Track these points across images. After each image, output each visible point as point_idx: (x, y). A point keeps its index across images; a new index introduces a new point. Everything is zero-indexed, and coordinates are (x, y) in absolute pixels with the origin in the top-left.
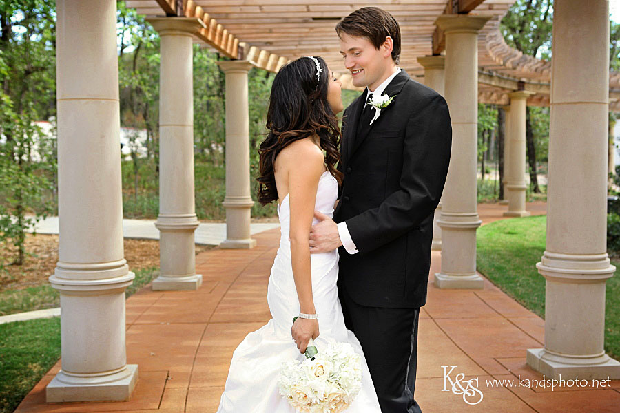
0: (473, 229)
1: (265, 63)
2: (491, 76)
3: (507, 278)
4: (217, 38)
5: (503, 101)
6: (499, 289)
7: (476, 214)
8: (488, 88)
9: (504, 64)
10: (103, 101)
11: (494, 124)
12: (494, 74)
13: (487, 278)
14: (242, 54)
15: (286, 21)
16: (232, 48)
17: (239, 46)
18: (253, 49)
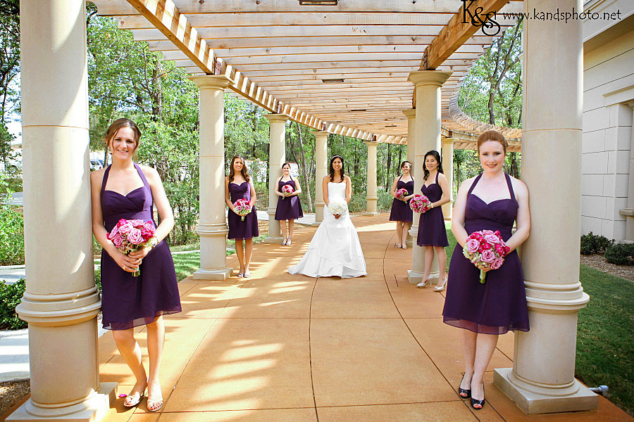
15: (339, 112)
16: (317, 125)
17: (322, 124)
18: (331, 125)
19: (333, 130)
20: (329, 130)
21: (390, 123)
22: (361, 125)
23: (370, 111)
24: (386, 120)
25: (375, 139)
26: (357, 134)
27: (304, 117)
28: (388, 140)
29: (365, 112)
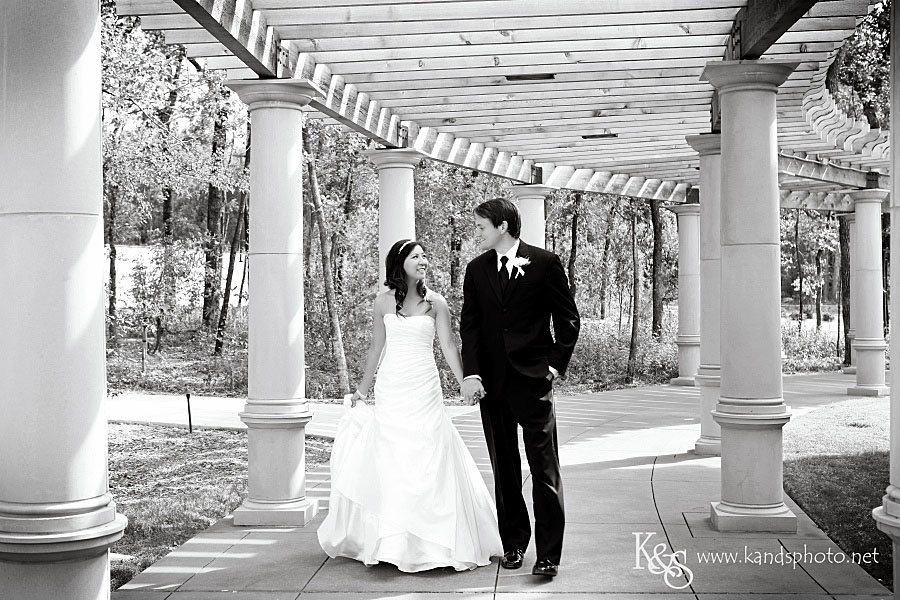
0: (777, 427)
1: (446, 153)
2: (819, 166)
3: (841, 513)
4: (357, 113)
5: (845, 207)
6: (824, 534)
7: (782, 400)
8: (817, 185)
9: (839, 146)
10: (69, 217)
11: (834, 242)
12: (825, 162)
13: (806, 511)
14: (406, 139)
15: (466, 83)
16: (386, 129)
17: (399, 127)
18: (424, 131)
19: (429, 147)
20: (418, 145)
21: (600, 125)
22: (510, 132)
23: (571, 78)
24: (596, 114)
25: (539, 179)
26: (492, 162)
27: (353, 101)
28: (575, 182)
29: (548, 85)
